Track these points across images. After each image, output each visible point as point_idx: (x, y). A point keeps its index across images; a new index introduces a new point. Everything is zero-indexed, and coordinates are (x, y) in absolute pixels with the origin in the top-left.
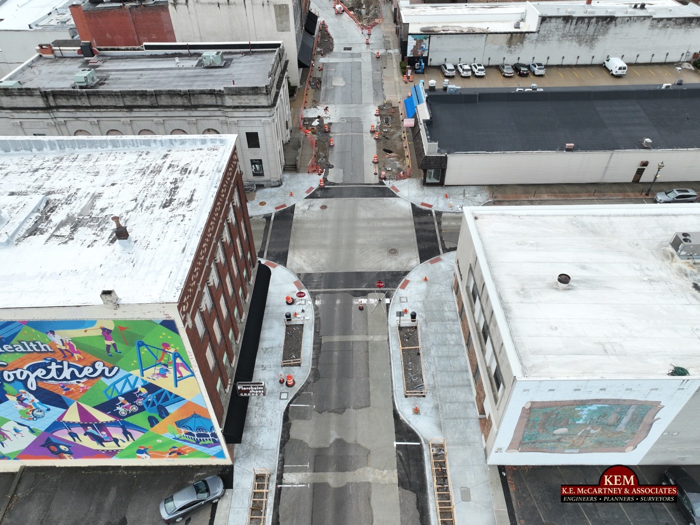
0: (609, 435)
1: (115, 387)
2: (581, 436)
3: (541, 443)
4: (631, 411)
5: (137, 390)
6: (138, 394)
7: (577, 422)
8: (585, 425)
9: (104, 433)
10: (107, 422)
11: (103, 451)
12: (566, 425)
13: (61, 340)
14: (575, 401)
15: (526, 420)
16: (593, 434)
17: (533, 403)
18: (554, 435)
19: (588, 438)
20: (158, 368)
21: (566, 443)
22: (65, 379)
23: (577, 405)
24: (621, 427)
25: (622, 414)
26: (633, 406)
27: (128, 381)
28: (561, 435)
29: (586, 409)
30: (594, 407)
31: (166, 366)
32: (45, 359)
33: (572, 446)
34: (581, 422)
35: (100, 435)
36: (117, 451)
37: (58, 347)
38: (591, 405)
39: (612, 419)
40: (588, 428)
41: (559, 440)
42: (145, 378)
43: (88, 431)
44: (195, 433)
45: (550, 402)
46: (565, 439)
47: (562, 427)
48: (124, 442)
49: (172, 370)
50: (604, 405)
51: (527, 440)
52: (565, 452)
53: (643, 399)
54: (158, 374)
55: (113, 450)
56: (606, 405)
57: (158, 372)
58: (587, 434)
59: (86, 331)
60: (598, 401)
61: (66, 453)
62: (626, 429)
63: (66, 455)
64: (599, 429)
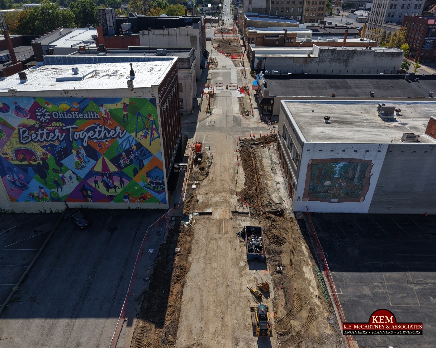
0: (351, 187)
1: (122, 145)
2: (337, 187)
3: (319, 193)
4: (359, 167)
5: (131, 147)
6: (132, 150)
7: (335, 176)
8: (338, 179)
9: (111, 181)
10: (114, 172)
11: (108, 195)
12: (330, 179)
13: (105, 111)
14: (332, 159)
15: (310, 173)
16: (343, 186)
17: (312, 160)
18: (325, 186)
19: (341, 189)
20: (144, 131)
21: (331, 194)
22: (101, 139)
23: (333, 162)
24: (356, 181)
25: (355, 169)
26: (359, 164)
27: (129, 141)
28: (328, 186)
29: (338, 166)
30: (341, 165)
31: (148, 130)
32: (95, 124)
33: (334, 197)
34: (336, 176)
35: (109, 183)
36: (115, 195)
37: (103, 116)
38: (340, 163)
39: (350, 174)
40: (340, 182)
41: (327, 191)
42: (137, 139)
43: (104, 179)
44: (154, 182)
45: (320, 160)
46: (330, 190)
47: (328, 180)
48: (119, 188)
49: (150, 133)
50: (346, 163)
51: (312, 191)
52: (331, 201)
53: (363, 159)
54: (143, 136)
55: (112, 195)
56: (347, 163)
57: (143, 134)
58: (340, 187)
59: (116, 105)
60: (342, 160)
61: (90, 197)
62: (358, 183)
63: (89, 199)
64: (346, 182)
